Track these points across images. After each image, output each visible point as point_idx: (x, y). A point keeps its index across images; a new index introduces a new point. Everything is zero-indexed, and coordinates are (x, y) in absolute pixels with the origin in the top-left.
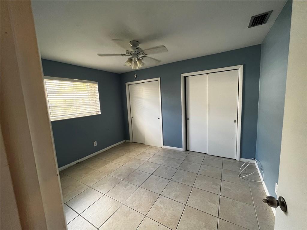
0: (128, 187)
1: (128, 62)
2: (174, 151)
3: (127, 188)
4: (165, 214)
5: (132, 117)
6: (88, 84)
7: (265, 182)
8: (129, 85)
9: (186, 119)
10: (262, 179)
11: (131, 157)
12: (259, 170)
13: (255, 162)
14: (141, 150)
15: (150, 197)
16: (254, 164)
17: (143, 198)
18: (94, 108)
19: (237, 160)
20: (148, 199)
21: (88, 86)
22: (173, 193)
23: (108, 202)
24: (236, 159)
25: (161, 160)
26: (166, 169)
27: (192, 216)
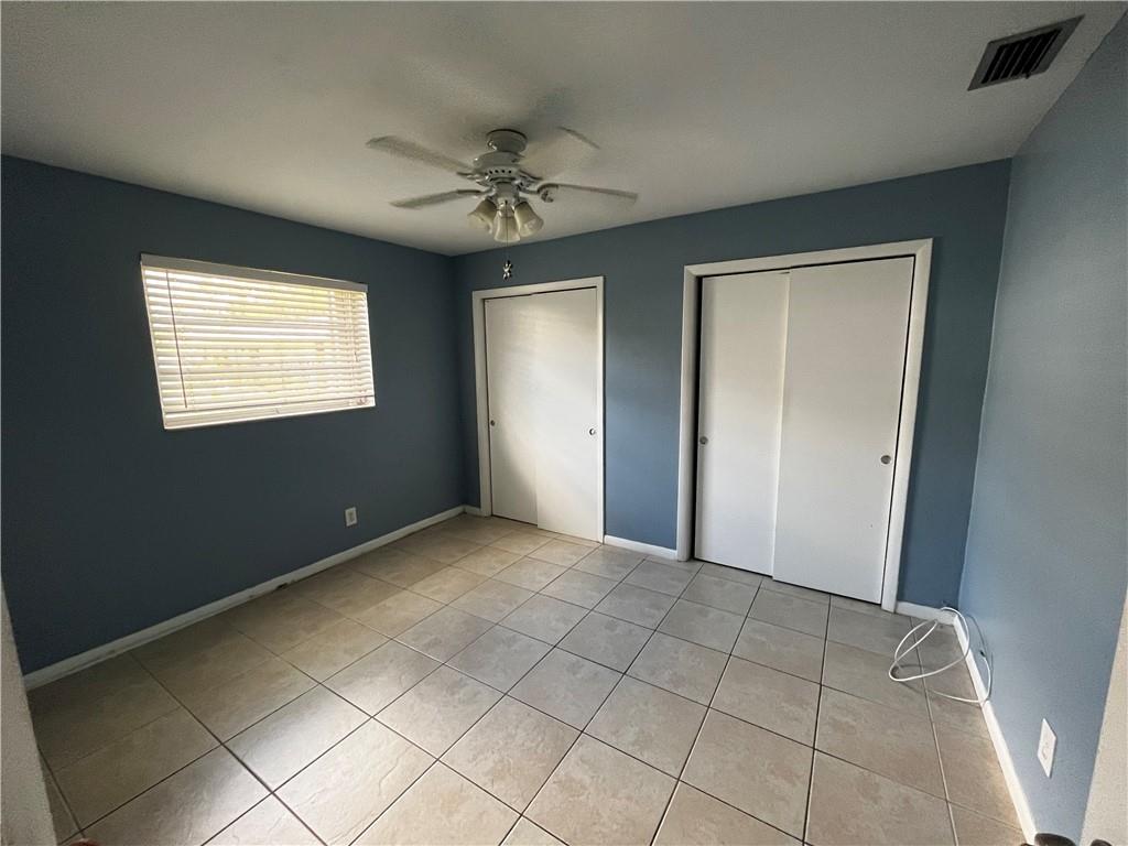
0: (462, 691)
1: (481, 215)
2: (645, 558)
3: (457, 696)
4: (598, 814)
5: (493, 423)
6: (332, 293)
7: (993, 705)
8: (484, 300)
9: (697, 440)
10: (981, 692)
11: (479, 572)
12: (970, 659)
13: (956, 622)
14: (520, 548)
15: (543, 740)
16: (952, 626)
17: (517, 738)
18: (352, 382)
19: (884, 606)
20: (534, 745)
21: (333, 300)
22: (632, 730)
23: (382, 748)
24: (880, 605)
25: (594, 594)
26: (610, 627)
27: (703, 829)
